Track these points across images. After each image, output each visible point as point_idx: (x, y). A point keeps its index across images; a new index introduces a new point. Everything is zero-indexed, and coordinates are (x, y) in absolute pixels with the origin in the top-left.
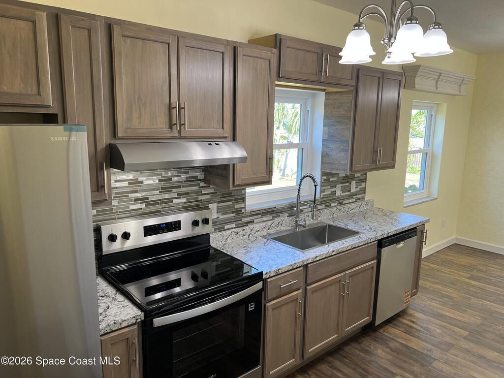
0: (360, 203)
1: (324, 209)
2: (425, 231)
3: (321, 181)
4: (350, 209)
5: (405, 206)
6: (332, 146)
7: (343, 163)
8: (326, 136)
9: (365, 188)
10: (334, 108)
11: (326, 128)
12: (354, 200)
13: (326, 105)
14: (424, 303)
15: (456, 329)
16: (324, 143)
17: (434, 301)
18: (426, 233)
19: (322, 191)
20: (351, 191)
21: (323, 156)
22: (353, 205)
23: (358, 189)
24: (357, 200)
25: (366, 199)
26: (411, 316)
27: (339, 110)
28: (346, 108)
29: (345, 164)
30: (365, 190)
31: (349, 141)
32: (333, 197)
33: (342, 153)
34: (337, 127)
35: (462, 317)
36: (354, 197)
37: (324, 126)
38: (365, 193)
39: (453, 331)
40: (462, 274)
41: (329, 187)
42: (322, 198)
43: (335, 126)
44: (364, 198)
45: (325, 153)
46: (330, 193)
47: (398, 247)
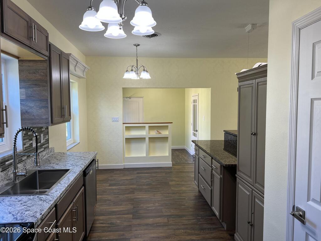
0: (48, 151)
1: (26, 159)
2: (97, 160)
3: (23, 135)
4: (43, 156)
5: (67, 150)
6: (32, 104)
7: (44, 117)
8: (24, 97)
9: (48, 139)
10: (30, 73)
11: (23, 90)
12: (43, 149)
13: (20, 71)
14: (99, 209)
15: (126, 216)
16: (22, 103)
17: (103, 206)
18: (98, 161)
19: (24, 144)
20: (41, 142)
21: (22, 114)
22: (44, 153)
23: (45, 141)
24: (45, 148)
25: (50, 147)
26: (98, 220)
27: (35, 75)
28: (42, 74)
29: (46, 119)
30: (48, 141)
31: (48, 100)
32: (31, 149)
33: (43, 110)
34: (34, 89)
35: (123, 208)
36: (43, 147)
37: (20, 88)
38: (48, 143)
39: (125, 218)
40: (105, 185)
41: (28, 140)
42: (25, 150)
43: (32, 88)
44: (48, 147)
45: (25, 111)
46: (29, 145)
47: (90, 174)
